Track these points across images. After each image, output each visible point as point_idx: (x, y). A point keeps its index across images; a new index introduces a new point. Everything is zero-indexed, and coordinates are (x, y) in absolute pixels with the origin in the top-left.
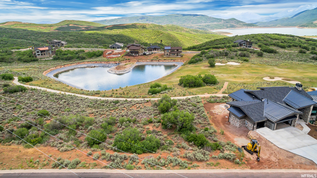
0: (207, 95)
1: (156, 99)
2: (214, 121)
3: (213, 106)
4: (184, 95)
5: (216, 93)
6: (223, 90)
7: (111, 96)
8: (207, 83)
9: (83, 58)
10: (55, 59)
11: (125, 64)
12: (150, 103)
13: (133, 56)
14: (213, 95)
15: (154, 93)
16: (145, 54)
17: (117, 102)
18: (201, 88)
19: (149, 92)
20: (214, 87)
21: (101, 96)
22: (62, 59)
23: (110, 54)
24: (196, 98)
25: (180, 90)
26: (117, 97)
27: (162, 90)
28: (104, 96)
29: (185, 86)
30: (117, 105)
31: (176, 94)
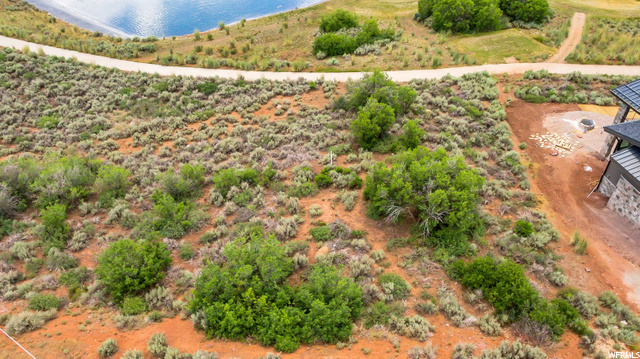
0: (512, 67)
1: (346, 76)
2: (544, 185)
3: (539, 118)
4: (436, 65)
5: (545, 58)
6: (568, 47)
7: (193, 62)
8: (513, 18)
12: (319, 93)
14: (536, 68)
15: (334, 50)
17: (210, 87)
18: (494, 36)
19: (318, 47)
20: (536, 33)
21: (157, 61)
24: (477, 78)
25: (419, 40)
26: (211, 66)
27: (360, 43)
28: (169, 62)
29: (438, 28)
30: (211, 99)
31: (410, 58)
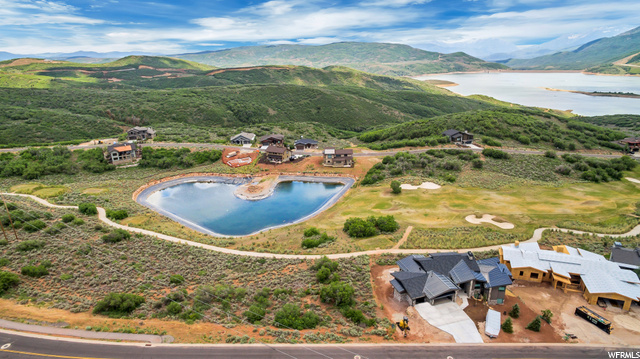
0: (378, 251)
1: (314, 257)
2: (378, 293)
3: (382, 271)
4: (349, 252)
5: (391, 247)
6: (401, 242)
7: (252, 250)
8: (382, 230)
9: (190, 165)
10: (142, 166)
11: (260, 179)
12: (304, 264)
13: (273, 164)
14: (386, 251)
15: (310, 245)
16: (292, 160)
17: (263, 261)
18: (373, 239)
19: (303, 245)
20: (390, 236)
21: (237, 249)
22: (155, 166)
23: (233, 157)
24: (362, 257)
25: (344, 240)
26: (261, 252)
27: (320, 243)
28: (243, 249)
29: (351, 235)
30: (265, 265)
31: (339, 249)
